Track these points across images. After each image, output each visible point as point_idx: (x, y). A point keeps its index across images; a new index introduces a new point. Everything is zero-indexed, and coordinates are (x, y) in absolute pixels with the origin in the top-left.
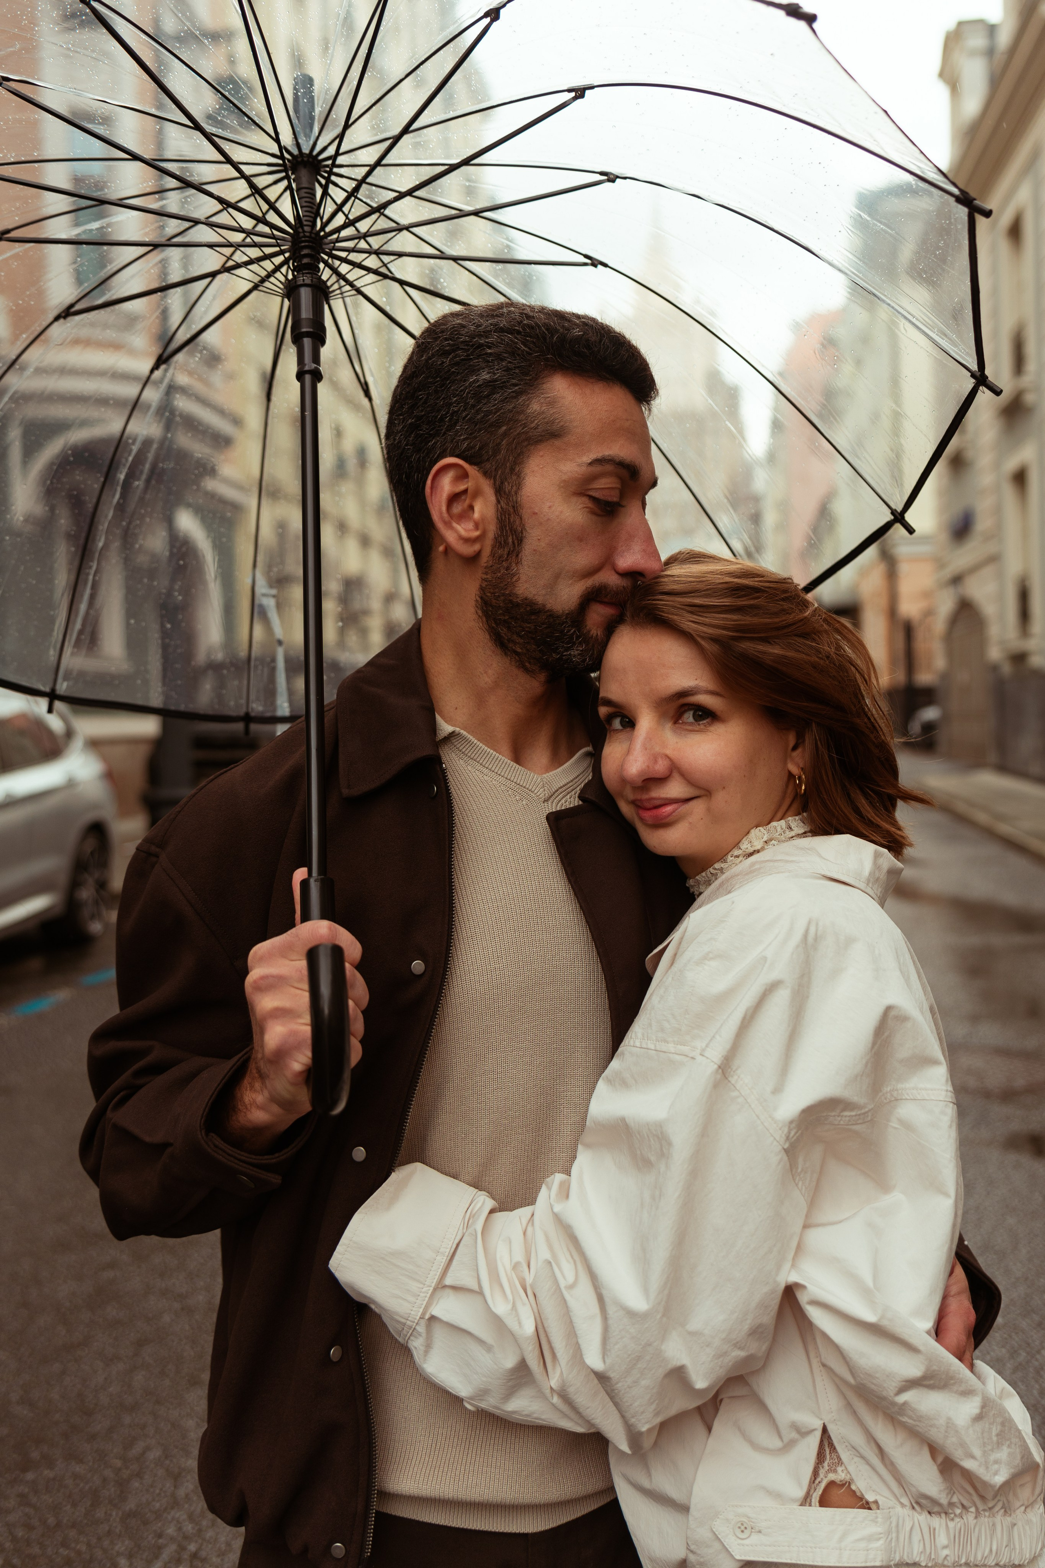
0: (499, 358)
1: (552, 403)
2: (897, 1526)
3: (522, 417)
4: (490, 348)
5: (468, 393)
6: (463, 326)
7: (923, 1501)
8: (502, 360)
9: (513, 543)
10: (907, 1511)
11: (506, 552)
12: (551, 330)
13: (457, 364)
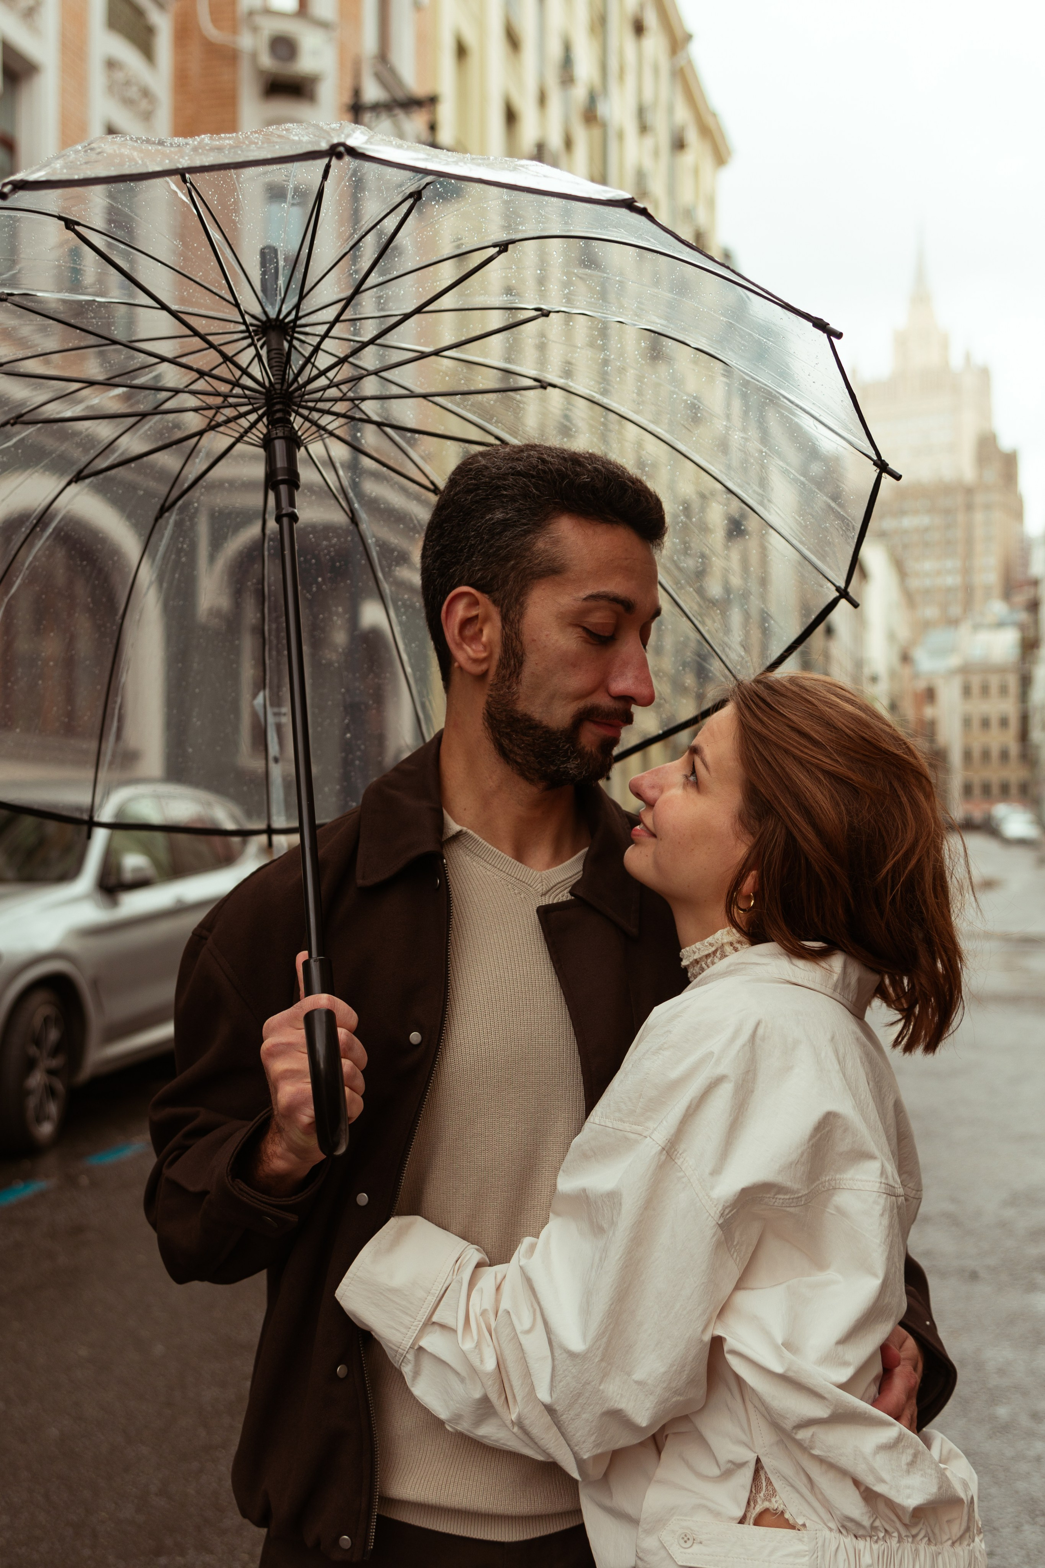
0: (513, 499)
1: (556, 542)
2: (823, 1545)
3: (528, 553)
4: (505, 490)
5: (485, 529)
6: (487, 468)
7: (849, 1524)
8: (515, 501)
9: (515, 665)
10: (835, 1534)
11: (509, 672)
12: (562, 475)
13: (477, 502)
